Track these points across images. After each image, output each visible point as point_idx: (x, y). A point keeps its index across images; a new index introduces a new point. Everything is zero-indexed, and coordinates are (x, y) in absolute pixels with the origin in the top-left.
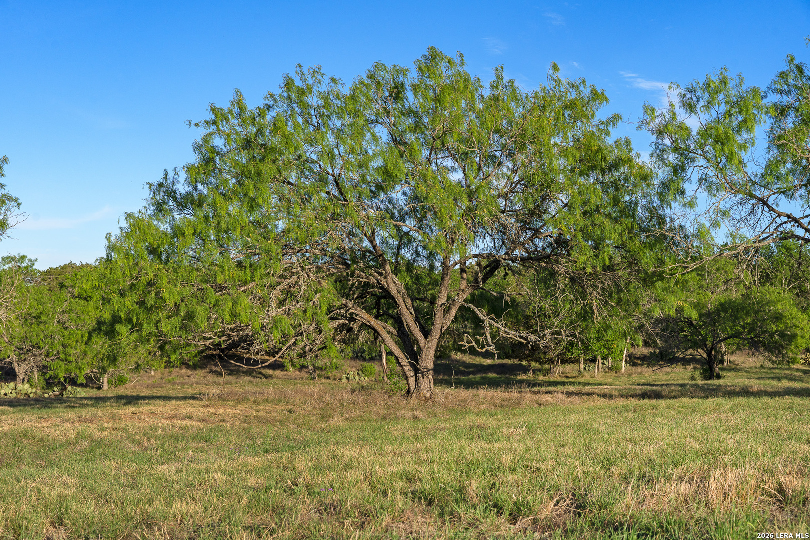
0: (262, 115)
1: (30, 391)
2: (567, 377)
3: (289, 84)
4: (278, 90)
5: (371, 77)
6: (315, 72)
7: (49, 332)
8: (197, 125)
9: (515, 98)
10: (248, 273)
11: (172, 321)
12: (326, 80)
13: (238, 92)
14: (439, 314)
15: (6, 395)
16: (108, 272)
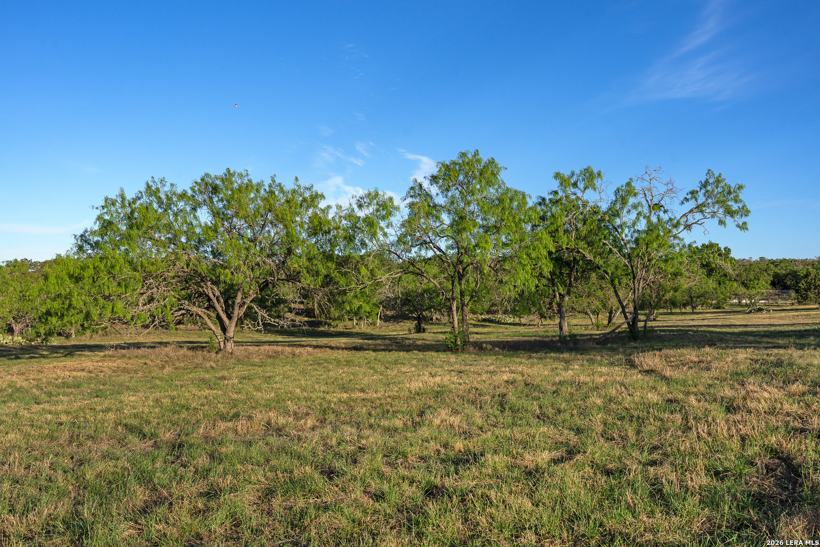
0: (134, 201)
1: (22, 341)
2: (347, 329)
3: (149, 187)
4: (143, 188)
5: (202, 180)
6: (162, 180)
7: (34, 306)
8: (97, 208)
9: (282, 190)
10: (124, 289)
11: (79, 316)
12: (168, 184)
13: (122, 190)
14: (236, 308)
15: (6, 343)
16: (45, 287)
